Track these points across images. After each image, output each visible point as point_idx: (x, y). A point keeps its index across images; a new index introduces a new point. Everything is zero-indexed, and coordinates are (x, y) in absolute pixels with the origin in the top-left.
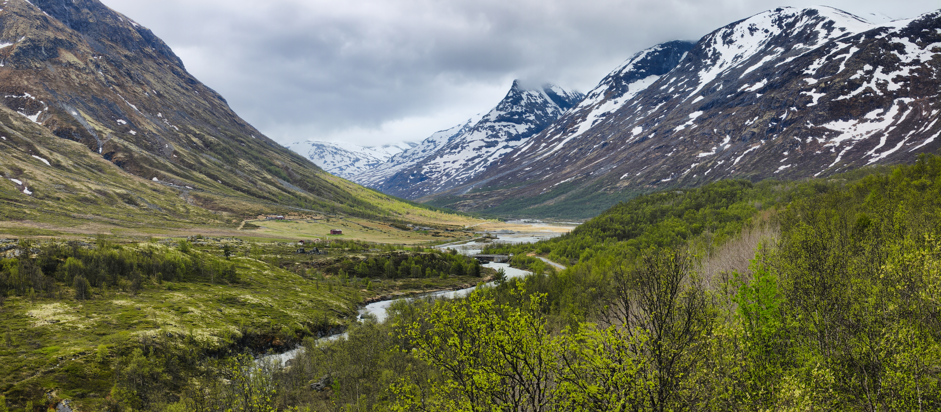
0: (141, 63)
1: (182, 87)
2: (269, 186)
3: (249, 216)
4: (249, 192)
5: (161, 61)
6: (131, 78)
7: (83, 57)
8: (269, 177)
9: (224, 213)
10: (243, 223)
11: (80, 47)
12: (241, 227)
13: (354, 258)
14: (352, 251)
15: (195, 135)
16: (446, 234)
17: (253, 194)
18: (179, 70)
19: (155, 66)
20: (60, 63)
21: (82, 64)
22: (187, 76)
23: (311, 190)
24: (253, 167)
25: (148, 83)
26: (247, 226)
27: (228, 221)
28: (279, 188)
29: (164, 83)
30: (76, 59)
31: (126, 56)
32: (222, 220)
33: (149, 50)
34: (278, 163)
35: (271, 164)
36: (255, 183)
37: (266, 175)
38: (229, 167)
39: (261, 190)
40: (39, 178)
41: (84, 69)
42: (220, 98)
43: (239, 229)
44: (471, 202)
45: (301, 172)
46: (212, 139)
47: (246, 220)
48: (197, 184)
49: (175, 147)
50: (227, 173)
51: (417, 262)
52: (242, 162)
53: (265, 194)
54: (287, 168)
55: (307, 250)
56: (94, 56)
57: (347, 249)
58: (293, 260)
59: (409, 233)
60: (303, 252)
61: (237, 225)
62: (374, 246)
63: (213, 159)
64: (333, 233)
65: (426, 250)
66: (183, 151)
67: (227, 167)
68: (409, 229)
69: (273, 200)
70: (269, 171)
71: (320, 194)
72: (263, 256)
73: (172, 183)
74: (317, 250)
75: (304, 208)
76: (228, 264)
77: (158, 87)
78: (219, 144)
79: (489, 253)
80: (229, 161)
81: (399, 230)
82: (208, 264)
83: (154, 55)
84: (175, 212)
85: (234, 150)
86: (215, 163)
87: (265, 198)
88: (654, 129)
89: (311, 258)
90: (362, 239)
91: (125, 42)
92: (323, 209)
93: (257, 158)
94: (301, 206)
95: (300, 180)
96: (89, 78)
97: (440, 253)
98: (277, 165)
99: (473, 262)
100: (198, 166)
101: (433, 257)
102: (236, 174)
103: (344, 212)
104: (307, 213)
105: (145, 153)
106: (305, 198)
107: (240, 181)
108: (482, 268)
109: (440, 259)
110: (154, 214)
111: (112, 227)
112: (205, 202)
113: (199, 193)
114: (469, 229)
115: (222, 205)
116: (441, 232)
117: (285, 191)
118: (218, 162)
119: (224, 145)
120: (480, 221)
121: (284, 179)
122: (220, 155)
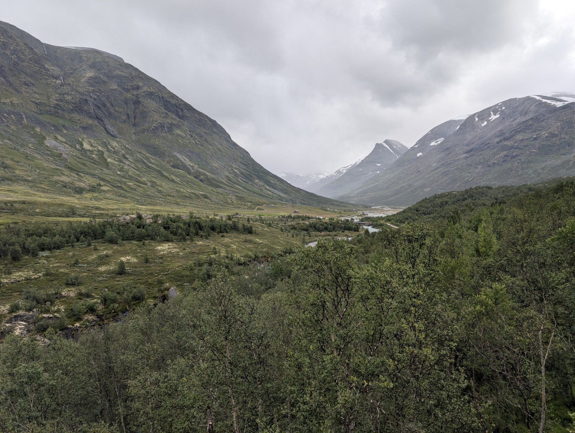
0: (211, 135)
1: (230, 147)
2: (268, 192)
3: (259, 205)
4: (259, 194)
5: (221, 135)
6: (207, 142)
7: (184, 131)
8: (268, 188)
9: (249, 203)
10: (257, 208)
11: (183, 127)
12: (256, 209)
13: (303, 223)
14: (303, 220)
15: (235, 168)
16: (345, 212)
17: (261, 195)
18: (229, 139)
19: (218, 137)
20: (174, 134)
21: (184, 135)
22: (232, 142)
23: (286, 193)
24: (261, 183)
25: (215, 145)
26: (258, 209)
27: (251, 207)
28: (273, 192)
29: (222, 145)
30: (181, 133)
31: (204, 132)
32: (247, 206)
33: (215, 130)
35: (269, 182)
36: (262, 190)
38: (251, 183)
39: (265, 193)
40: (164, 186)
41: (185, 137)
42: (247, 152)
43: (255, 210)
44: (356, 199)
45: (282, 186)
46: (243, 171)
47: (258, 207)
48: (237, 191)
49: (227, 174)
50: (250, 185)
51: (331, 225)
52: (257, 181)
53: (266, 195)
54: (276, 184)
55: (284, 219)
56: (190, 131)
57: (301, 219)
58: (277, 224)
59: (328, 212)
60: (282, 220)
61: (254, 208)
62: (312, 218)
63: (244, 180)
64: (295, 212)
65: (335, 220)
66: (230, 176)
67: (250, 183)
68: (328, 211)
69: (270, 198)
70: (268, 185)
71: (290, 195)
72: (265, 222)
73: (225, 190)
74: (288, 220)
75: (283, 201)
76: (249, 225)
77: (219, 147)
78: (246, 173)
79: (363, 221)
80: (251, 180)
81: (324, 211)
82: (240, 226)
83: (217, 132)
84: (227, 203)
85: (253, 175)
86: (244, 181)
87: (266, 197)
88: (442, 163)
89: (285, 223)
90: (307, 215)
91: (204, 125)
92: (291, 202)
93: (263, 179)
94: (282, 200)
95: (281, 189)
96: (187, 142)
97: (341, 221)
98: (271, 183)
99: (356, 225)
100: (237, 182)
101: (338, 222)
102: (254, 186)
103: (300, 203)
104: (284, 204)
105: (213, 176)
106: (283, 197)
107: (256, 190)
108: (360, 228)
109: (341, 223)
110: (218, 204)
111: (198, 209)
112: (240, 198)
113: (238, 195)
114: (354, 211)
115: (247, 200)
116: (342, 212)
117: (275, 194)
118: (246, 181)
119: (249, 173)
120: (359, 207)
121: (274, 188)
122: (247, 177)
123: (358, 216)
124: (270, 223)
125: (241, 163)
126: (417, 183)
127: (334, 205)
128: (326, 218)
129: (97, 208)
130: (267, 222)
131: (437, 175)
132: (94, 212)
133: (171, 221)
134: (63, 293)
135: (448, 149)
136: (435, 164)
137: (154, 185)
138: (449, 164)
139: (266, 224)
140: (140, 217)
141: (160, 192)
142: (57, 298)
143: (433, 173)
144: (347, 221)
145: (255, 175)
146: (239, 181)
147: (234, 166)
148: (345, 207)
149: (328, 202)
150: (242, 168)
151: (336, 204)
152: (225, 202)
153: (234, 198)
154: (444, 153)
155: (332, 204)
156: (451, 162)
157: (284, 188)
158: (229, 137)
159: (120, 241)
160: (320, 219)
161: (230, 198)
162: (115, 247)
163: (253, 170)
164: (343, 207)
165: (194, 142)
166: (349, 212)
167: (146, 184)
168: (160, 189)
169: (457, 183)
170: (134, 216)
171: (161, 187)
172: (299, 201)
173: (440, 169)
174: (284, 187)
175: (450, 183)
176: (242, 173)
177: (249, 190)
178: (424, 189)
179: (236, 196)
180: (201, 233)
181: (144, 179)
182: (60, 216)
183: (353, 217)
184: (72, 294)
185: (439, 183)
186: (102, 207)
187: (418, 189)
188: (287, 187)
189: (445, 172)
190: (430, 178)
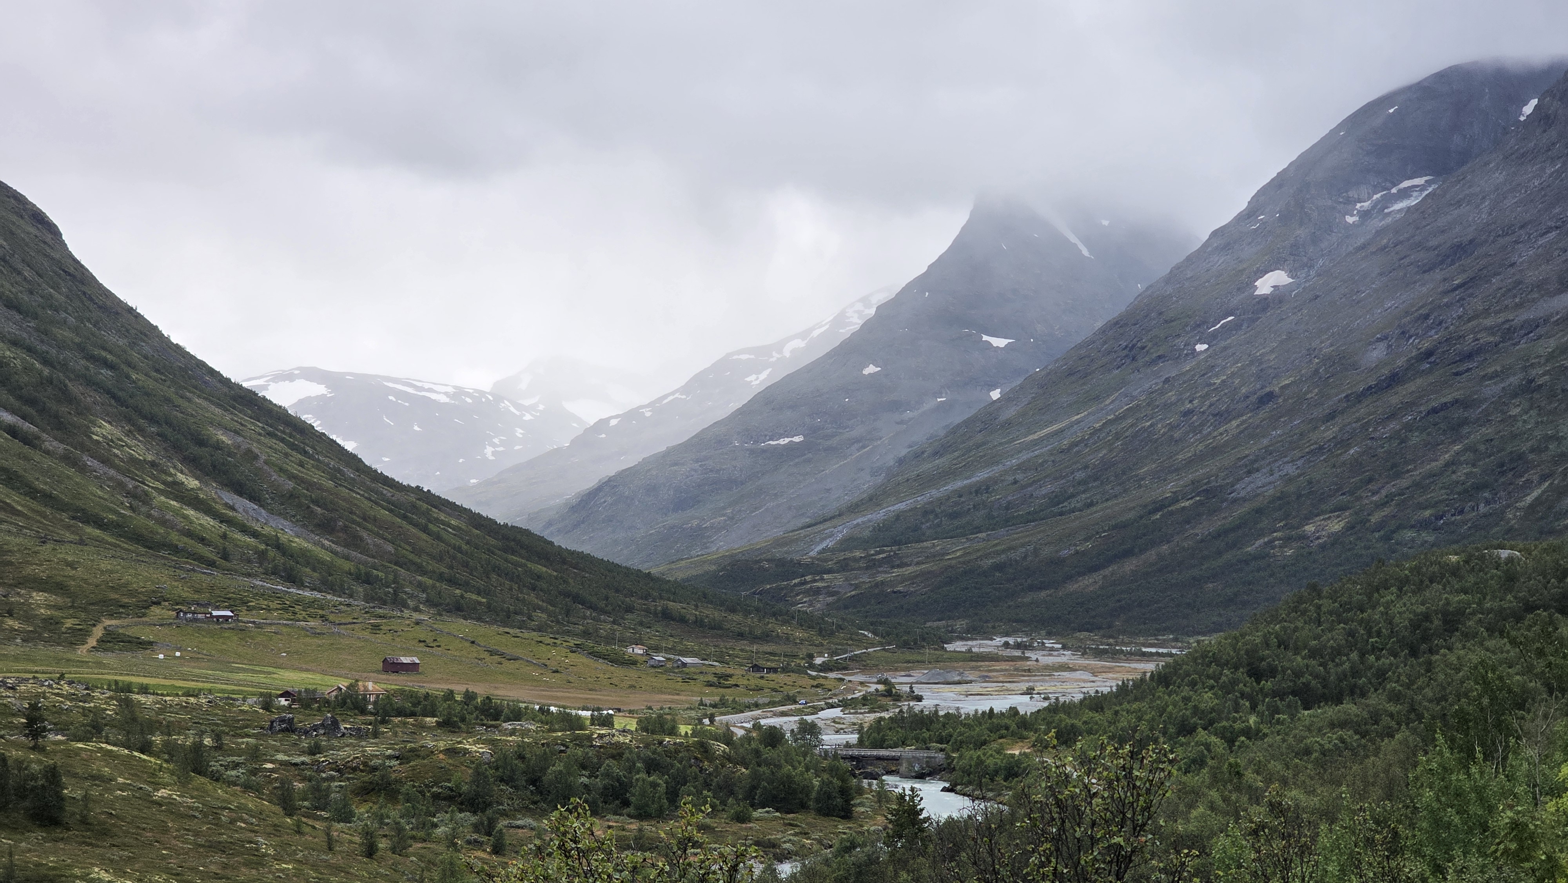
2: (191, 512)
3: (116, 609)
4: (119, 528)
8: (193, 483)
9: (38, 597)
10: (98, 632)
12: (92, 642)
13: (451, 752)
14: (448, 725)
16: (755, 679)
17: (137, 538)
23: (325, 527)
24: (139, 450)
26: (110, 640)
27: (51, 623)
28: (223, 519)
32: (28, 618)
34: (223, 438)
35: (201, 442)
36: (145, 499)
37: (181, 477)
38: (60, 448)
39: (163, 522)
43: (82, 651)
44: (837, 580)
45: (294, 469)
47: (108, 622)
50: (47, 462)
51: (652, 766)
52: (103, 429)
53: (174, 537)
54: (251, 458)
55: (303, 721)
57: (430, 721)
58: (255, 754)
59: (632, 673)
60: (290, 728)
61: (79, 636)
62: (517, 715)
64: (392, 667)
65: (683, 729)
67: (50, 443)
68: (632, 663)
69: (201, 559)
70: (194, 464)
71: (356, 543)
72: (157, 739)
74: (335, 724)
75: (301, 585)
76: (36, 763)
78: (28, 369)
79: (880, 744)
80: (59, 426)
81: (601, 664)
85: (76, 389)
87: (175, 549)
88: (1426, 345)
89: (314, 750)
90: (481, 690)
92: (360, 589)
93: (152, 419)
94: (292, 579)
95: (292, 496)
97: (727, 738)
98: (218, 446)
99: (833, 770)
101: (704, 748)
102: (83, 469)
103: (430, 603)
104: (313, 603)
106: (304, 553)
108: (860, 791)
109: (728, 758)
114: (826, 668)
115: (28, 570)
116: (738, 673)
117: (244, 529)
118: (27, 426)
119: (46, 372)
120: (861, 642)
121: (239, 489)
122: (31, 402)
123: (845, 704)
124: (198, 747)
126: (1260, 478)
127: (682, 620)
128: (619, 722)
130: (180, 739)
131: (1394, 425)
135: (1460, 250)
136: (1378, 353)
138: (1469, 356)
139: (170, 751)
143: (1362, 410)
144: (773, 737)
145: (97, 387)
148: (758, 640)
149: (638, 603)
151: (691, 612)
154: (1438, 275)
155: (666, 616)
156: (1486, 338)
157: (310, 485)
160: (574, 723)
163: (81, 348)
164: (741, 636)
166: (781, 678)
169: (1528, 486)
172: (421, 586)
173: (1411, 387)
174: (316, 477)
175: (1480, 487)
178: (1307, 519)
183: (816, 710)
185: (1404, 482)
187: (1265, 523)
188: (335, 475)
189: (1444, 406)
190: (1343, 443)
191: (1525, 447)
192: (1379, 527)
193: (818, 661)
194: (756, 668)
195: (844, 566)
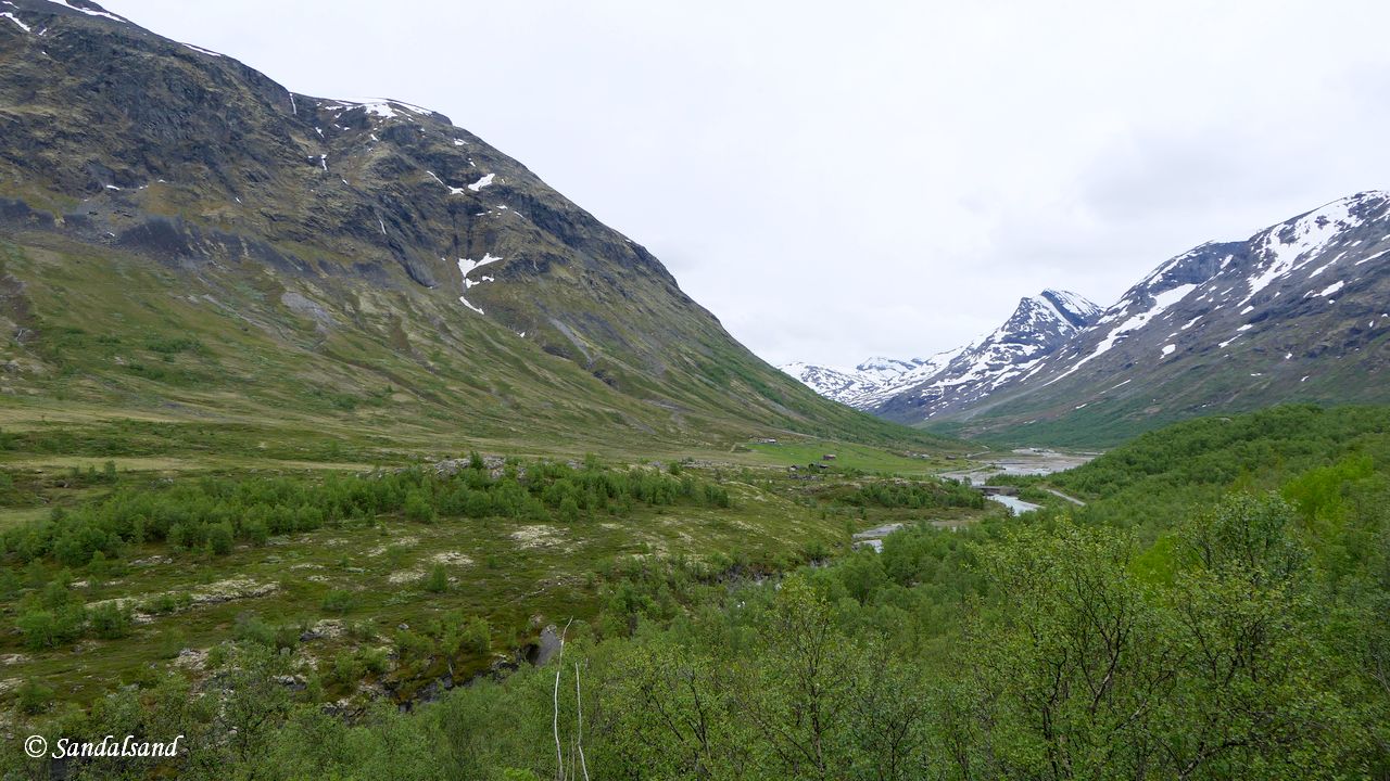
0: (634, 280)
1: (676, 306)
2: (762, 409)
3: (741, 440)
4: (740, 415)
5: (655, 279)
6: (624, 295)
7: (575, 271)
8: (762, 399)
9: (716, 436)
10: (734, 447)
11: (572, 262)
12: (733, 449)
13: (847, 486)
14: (846, 477)
15: (687, 354)
16: (947, 462)
17: (746, 417)
18: (673, 288)
19: (649, 284)
20: (553, 278)
21: (574, 280)
22: (681, 295)
23: (804, 413)
24: (746, 389)
25: (641, 301)
26: (738, 449)
27: (720, 444)
28: (772, 411)
29: (658, 301)
30: (569, 276)
31: (619, 273)
32: (712, 442)
33: (642, 267)
34: (771, 385)
35: (765, 387)
36: (746, 405)
37: (759, 398)
38: (722, 389)
39: (754, 412)
40: (526, 394)
41: (577, 284)
42: (714, 317)
43: (730, 452)
44: (974, 429)
45: (794, 395)
46: (704, 359)
47: (737, 444)
48: (688, 406)
49: (666, 366)
50: (718, 394)
52: (735, 383)
53: (757, 417)
54: (780, 391)
55: (800, 475)
56: (587, 272)
57: (841, 475)
58: (785, 486)
59: (906, 460)
60: (795, 477)
61: (728, 448)
62: (869, 474)
63: (705, 380)
64: (826, 458)
65: (925, 479)
66: (676, 371)
67: (719, 388)
68: (906, 456)
69: (765, 423)
70: (762, 393)
71: (813, 418)
72: (755, 480)
73: (663, 403)
74: (810, 476)
75: (797, 432)
76: (719, 488)
77: (652, 305)
78: (711, 365)
79: (993, 485)
80: (720, 382)
81: (895, 457)
82: (699, 489)
83: (648, 272)
84: (665, 434)
85: (726, 370)
86: (707, 384)
87: (758, 421)
88: (1190, 346)
89: (804, 485)
90: (857, 466)
91: (619, 258)
92: (816, 433)
94: (795, 430)
95: (794, 403)
96: (581, 294)
97: (940, 482)
98: (770, 388)
99: (976, 493)
100: (690, 386)
101: (933, 486)
102: (728, 395)
103: (838, 437)
104: (801, 437)
105: (636, 372)
106: (798, 421)
107: (732, 403)
108: (987, 500)
109: (940, 488)
110: (644, 435)
111: (601, 447)
112: (697, 423)
113: (691, 415)
114: (971, 458)
115: (714, 427)
116: (942, 460)
117: (778, 414)
118: (711, 382)
119: (717, 365)
120: (982, 449)
121: (776, 401)
122: (712, 375)
124: (768, 483)
125: (700, 341)
126: (1127, 393)
127: (923, 442)
129: (386, 442)
130: (762, 481)
131: (1177, 374)
132: (378, 449)
133: (546, 473)
134: (316, 630)
137: (505, 390)
138: (1207, 349)
139: (759, 484)
140: (477, 464)
141: (517, 407)
142: (302, 639)
143: (1165, 369)
144: (956, 483)
145: (733, 370)
146: (693, 384)
147: (684, 348)
148: (947, 449)
149: (907, 437)
150: (701, 354)
151: (925, 440)
152: (661, 433)
153: (681, 421)
155: (917, 441)
157: (799, 400)
158: (674, 283)
159: (435, 518)
160: (889, 476)
161: (672, 422)
162: (426, 530)
163: (726, 357)
164: (942, 447)
165: (595, 295)
166: (956, 462)
167: (488, 390)
168: (518, 400)
169: (1231, 395)
170: (466, 461)
171: (521, 395)
172: (835, 432)
174: (801, 397)
176: (700, 365)
177: (718, 405)
178: (1144, 408)
179: (688, 418)
180: (612, 504)
181: (484, 378)
182: (308, 459)
184: (334, 633)
185: (1182, 394)
186: (394, 439)
187: (1130, 409)
188: (807, 396)
189: (1197, 367)
190: (1158, 381)
191: (1228, 382)
192: (1173, 410)
193: (969, 455)
194: (947, 458)
195: (976, 424)
